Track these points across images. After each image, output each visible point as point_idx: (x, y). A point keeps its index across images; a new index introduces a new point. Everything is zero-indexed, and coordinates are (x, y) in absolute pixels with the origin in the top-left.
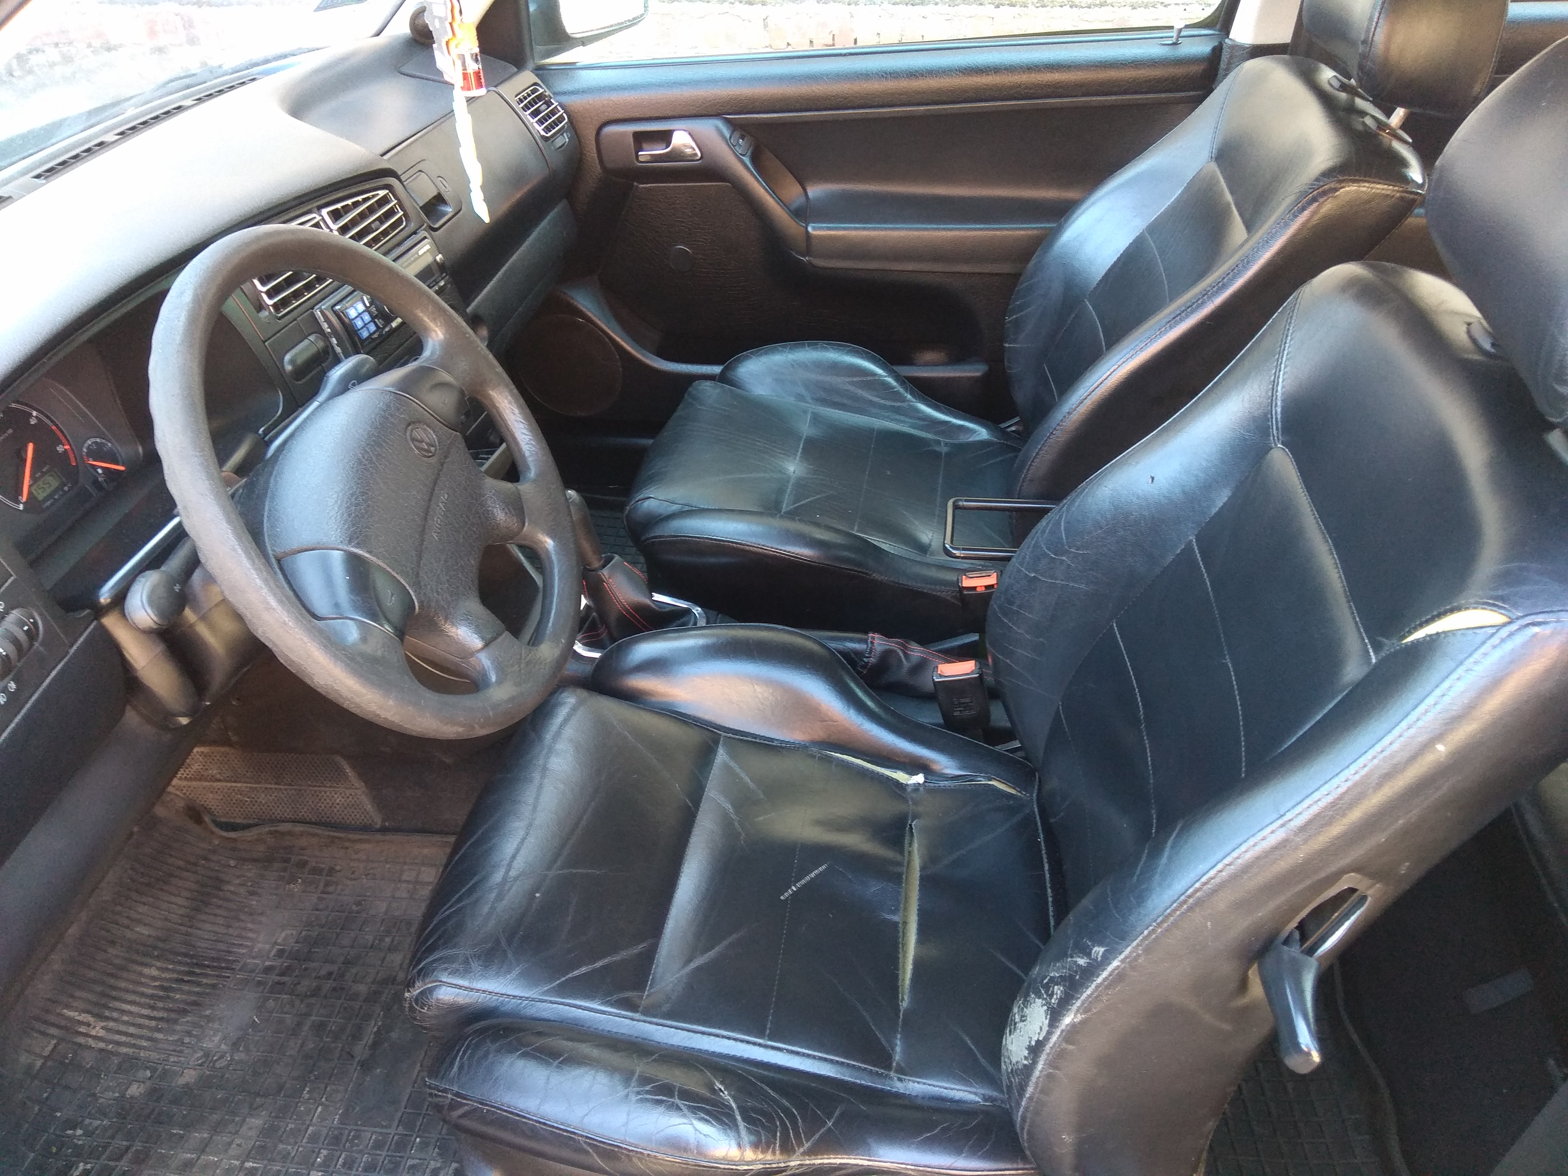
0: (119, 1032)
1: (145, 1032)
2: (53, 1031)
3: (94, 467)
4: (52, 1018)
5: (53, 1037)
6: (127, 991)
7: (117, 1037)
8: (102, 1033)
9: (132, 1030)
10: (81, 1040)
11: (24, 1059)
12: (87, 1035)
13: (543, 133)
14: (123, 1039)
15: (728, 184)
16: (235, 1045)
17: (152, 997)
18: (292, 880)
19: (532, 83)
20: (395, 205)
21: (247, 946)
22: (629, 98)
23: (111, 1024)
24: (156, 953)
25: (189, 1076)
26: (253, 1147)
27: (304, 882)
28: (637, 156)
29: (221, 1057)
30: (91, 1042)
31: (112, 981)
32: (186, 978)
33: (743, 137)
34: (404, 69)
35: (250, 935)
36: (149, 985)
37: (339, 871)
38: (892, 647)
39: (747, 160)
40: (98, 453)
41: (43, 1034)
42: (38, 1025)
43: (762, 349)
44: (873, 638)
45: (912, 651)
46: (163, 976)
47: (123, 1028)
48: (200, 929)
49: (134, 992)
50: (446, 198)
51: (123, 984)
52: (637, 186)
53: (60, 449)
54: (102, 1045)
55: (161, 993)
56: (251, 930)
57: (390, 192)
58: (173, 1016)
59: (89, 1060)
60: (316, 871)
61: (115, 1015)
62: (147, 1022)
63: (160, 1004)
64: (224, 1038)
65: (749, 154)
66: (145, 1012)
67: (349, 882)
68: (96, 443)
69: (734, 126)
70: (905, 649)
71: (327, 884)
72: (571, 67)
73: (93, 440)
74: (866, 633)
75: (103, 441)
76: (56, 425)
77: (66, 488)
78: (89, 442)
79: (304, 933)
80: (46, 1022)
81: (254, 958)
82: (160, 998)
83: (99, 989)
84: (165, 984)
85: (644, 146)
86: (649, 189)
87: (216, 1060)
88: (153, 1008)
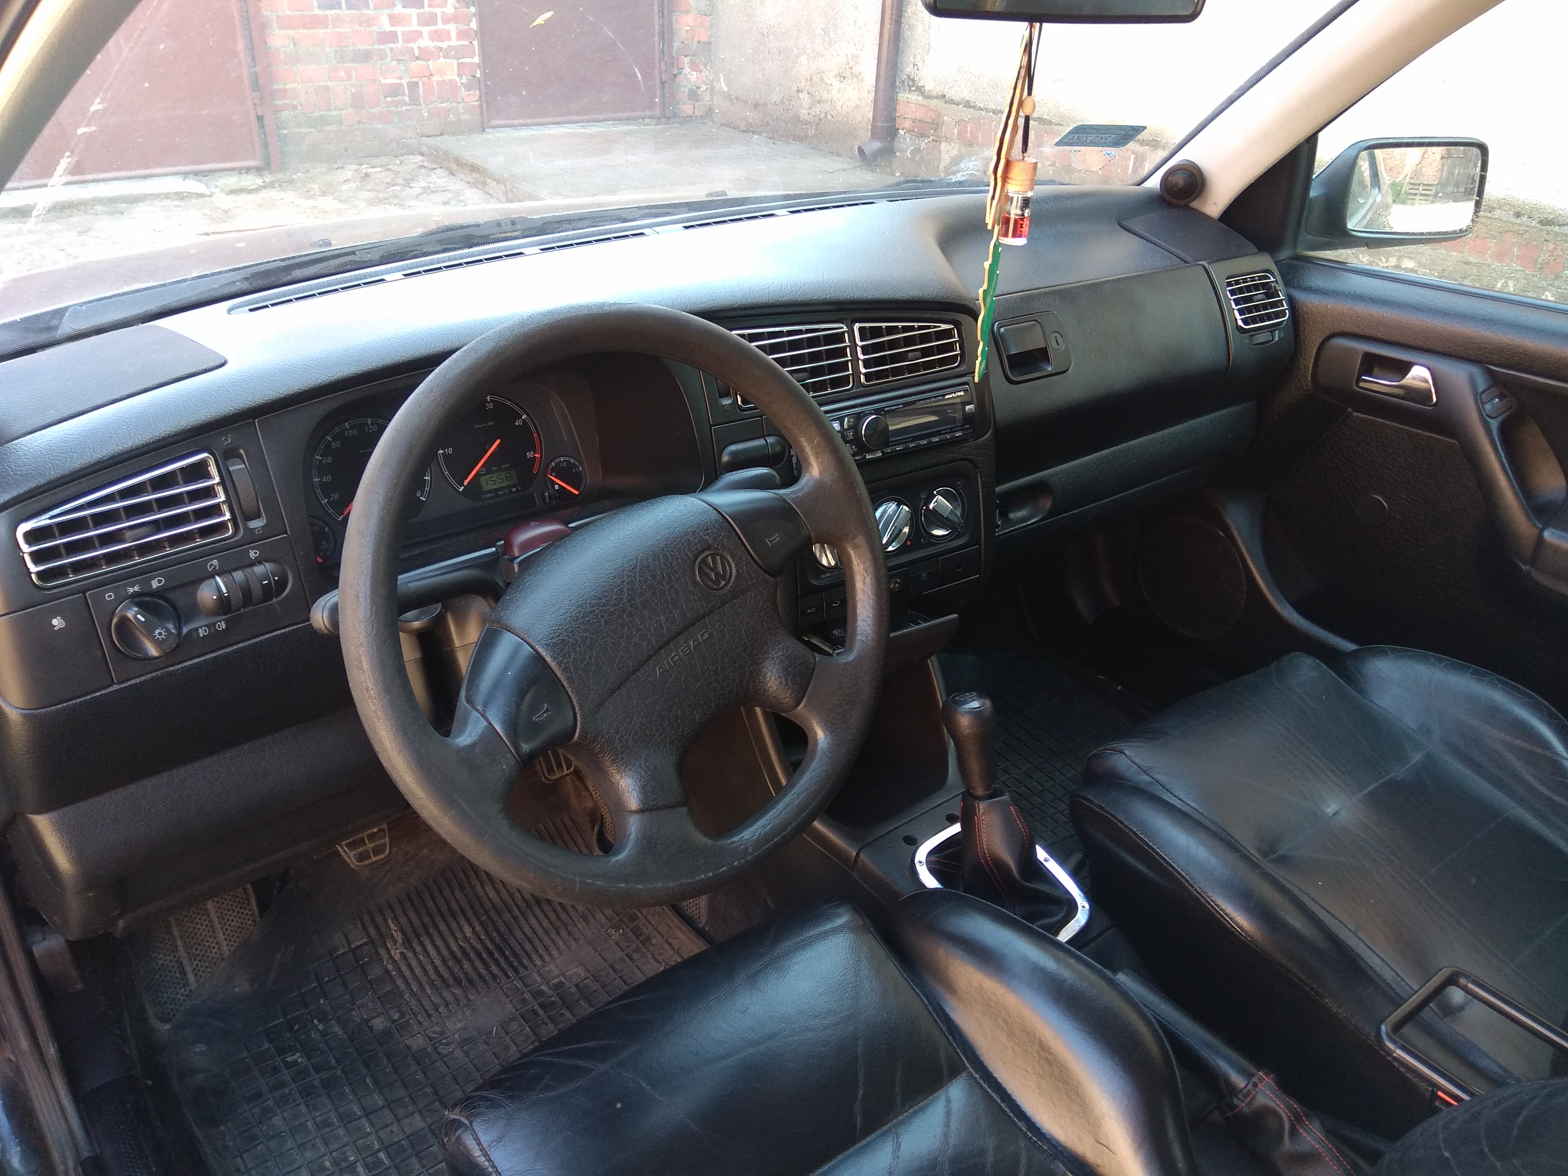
0: (409, 966)
1: (423, 979)
2: (372, 931)
3: (553, 483)
4: (379, 920)
5: (368, 934)
6: (440, 933)
7: (404, 968)
8: (397, 957)
9: (418, 970)
10: (382, 951)
11: (338, 939)
12: (388, 951)
13: (1240, 323)
14: (407, 973)
15: (1456, 442)
16: (465, 1041)
17: (452, 953)
18: (616, 927)
19: (1264, 268)
20: (955, 341)
21: (544, 961)
22: (1376, 314)
23: (410, 955)
24: (484, 918)
25: (417, 1042)
26: (397, 1143)
27: (623, 934)
28: (1359, 380)
29: (447, 1044)
30: (385, 957)
31: (438, 919)
32: (484, 955)
33: (1502, 397)
34: (1129, 225)
35: (555, 952)
36: (457, 941)
37: (653, 945)
38: (1278, 1109)
39: (1494, 424)
40: (564, 473)
41: (364, 927)
42: (366, 918)
43: (1410, 651)
44: (1261, 1080)
45: (1306, 1131)
46: (472, 941)
47: (414, 963)
48: (527, 920)
49: (444, 941)
50: (1051, 354)
51: (442, 927)
52: (1350, 414)
53: (530, 455)
54: (390, 967)
55: (459, 954)
56: (558, 949)
57: (956, 327)
58: (451, 981)
59: (375, 972)
60: (637, 932)
61: (418, 949)
62: (431, 972)
63: (451, 964)
64: (463, 1029)
65: (1500, 419)
66: (438, 962)
67: (652, 961)
68: (568, 462)
69: (1495, 380)
70: (1297, 1121)
71: (637, 950)
72: (1341, 267)
73: (567, 458)
74: (1260, 1067)
75: (577, 463)
76: (538, 433)
77: (514, 490)
78: (562, 459)
79: (588, 981)
80: (373, 920)
81: (540, 974)
82: (455, 957)
83: (426, 919)
84: (468, 950)
85: (1376, 371)
86: (1363, 420)
87: (443, 1044)
88: (444, 962)
